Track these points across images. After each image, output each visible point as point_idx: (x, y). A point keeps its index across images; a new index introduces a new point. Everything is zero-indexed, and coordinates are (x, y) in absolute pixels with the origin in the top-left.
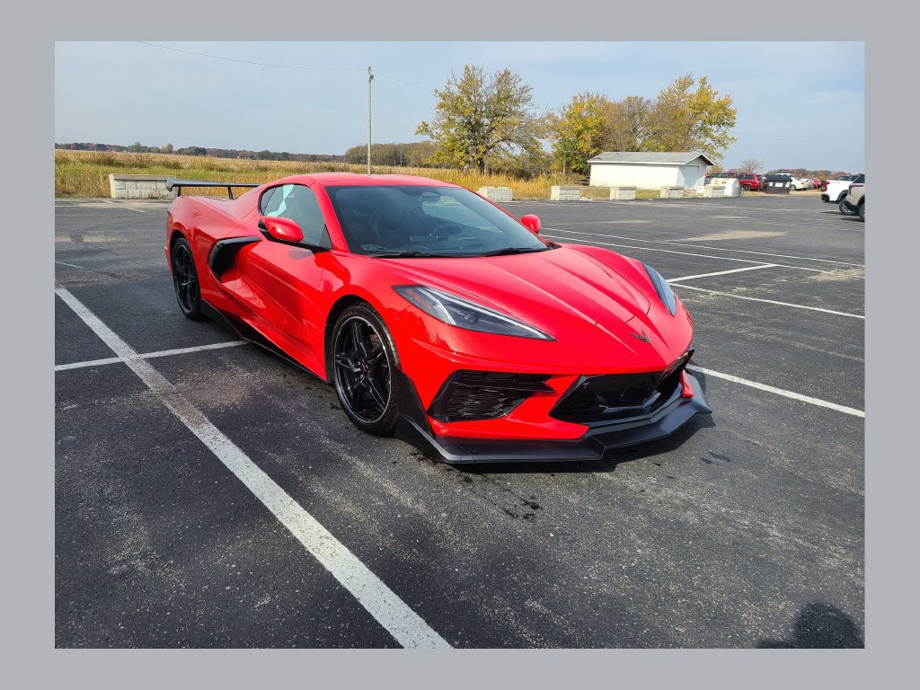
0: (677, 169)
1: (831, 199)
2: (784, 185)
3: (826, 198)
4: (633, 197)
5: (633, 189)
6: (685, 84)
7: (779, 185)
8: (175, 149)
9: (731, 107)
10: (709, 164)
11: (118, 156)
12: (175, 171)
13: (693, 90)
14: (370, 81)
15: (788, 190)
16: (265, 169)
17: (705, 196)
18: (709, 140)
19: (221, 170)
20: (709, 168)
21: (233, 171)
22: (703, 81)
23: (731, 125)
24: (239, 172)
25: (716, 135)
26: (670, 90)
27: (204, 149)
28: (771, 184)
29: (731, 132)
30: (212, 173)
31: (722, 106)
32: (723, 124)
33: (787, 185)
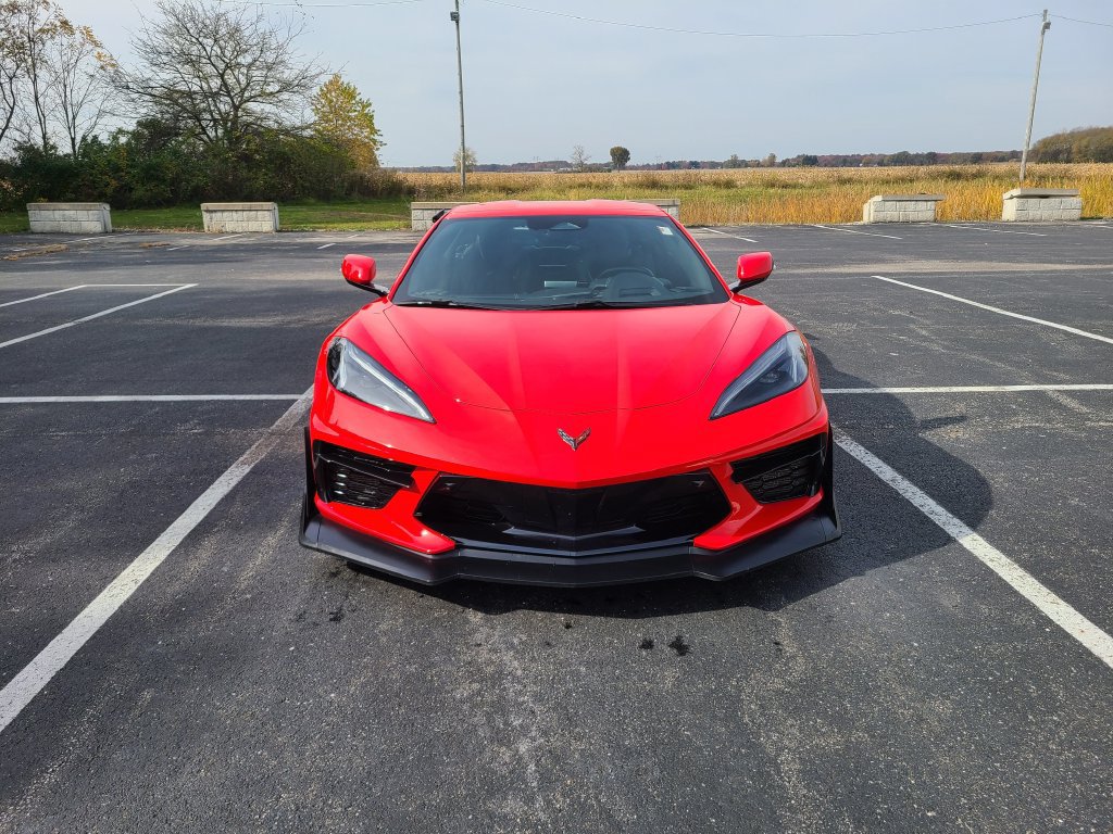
8: (779, 160)
11: (666, 176)
12: (724, 192)
14: (1043, 33)
16: (849, 181)
19: (785, 186)
21: (802, 186)
24: (811, 187)
27: (815, 157)
30: (772, 191)
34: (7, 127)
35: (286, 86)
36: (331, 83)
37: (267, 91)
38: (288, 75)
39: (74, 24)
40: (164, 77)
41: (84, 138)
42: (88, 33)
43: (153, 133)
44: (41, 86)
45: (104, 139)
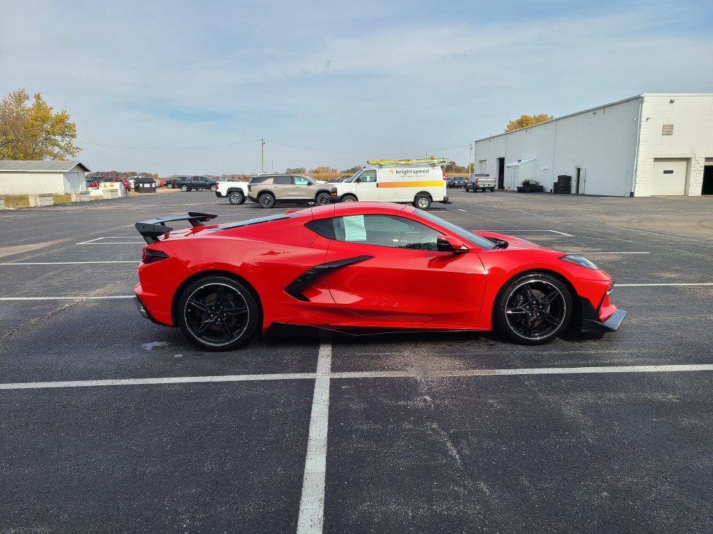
0: (62, 175)
1: (223, 195)
2: (151, 186)
3: (219, 194)
4: (52, 203)
5: (50, 195)
6: (20, 98)
7: (147, 186)
9: (70, 121)
10: (87, 170)
13: (29, 104)
15: (155, 189)
17: (105, 198)
18: (56, 150)
20: (87, 173)
22: (38, 97)
23: (73, 136)
25: (62, 144)
26: (5, 103)
28: (141, 185)
29: (75, 142)
31: (61, 120)
32: (66, 135)
33: (153, 186)
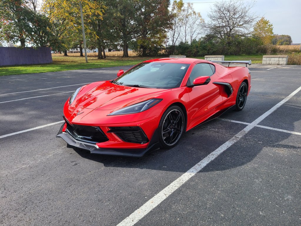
34: (178, 38)
35: (246, 22)
36: (261, 20)
37: (240, 24)
38: (247, 19)
39: (196, 12)
40: (214, 23)
41: (193, 40)
42: (199, 14)
43: (209, 38)
44: (187, 28)
45: (197, 40)
